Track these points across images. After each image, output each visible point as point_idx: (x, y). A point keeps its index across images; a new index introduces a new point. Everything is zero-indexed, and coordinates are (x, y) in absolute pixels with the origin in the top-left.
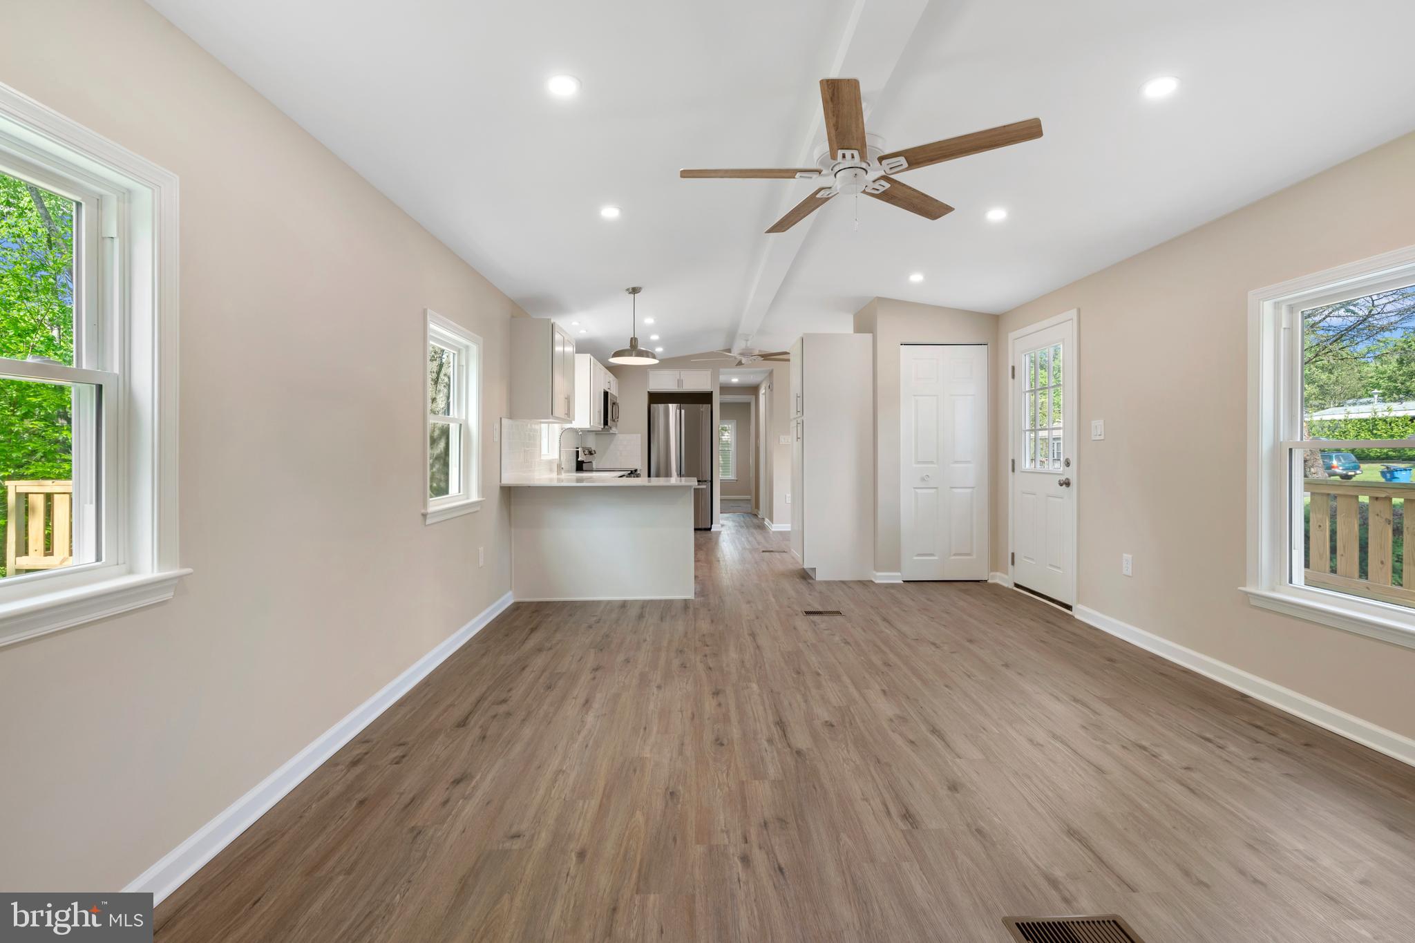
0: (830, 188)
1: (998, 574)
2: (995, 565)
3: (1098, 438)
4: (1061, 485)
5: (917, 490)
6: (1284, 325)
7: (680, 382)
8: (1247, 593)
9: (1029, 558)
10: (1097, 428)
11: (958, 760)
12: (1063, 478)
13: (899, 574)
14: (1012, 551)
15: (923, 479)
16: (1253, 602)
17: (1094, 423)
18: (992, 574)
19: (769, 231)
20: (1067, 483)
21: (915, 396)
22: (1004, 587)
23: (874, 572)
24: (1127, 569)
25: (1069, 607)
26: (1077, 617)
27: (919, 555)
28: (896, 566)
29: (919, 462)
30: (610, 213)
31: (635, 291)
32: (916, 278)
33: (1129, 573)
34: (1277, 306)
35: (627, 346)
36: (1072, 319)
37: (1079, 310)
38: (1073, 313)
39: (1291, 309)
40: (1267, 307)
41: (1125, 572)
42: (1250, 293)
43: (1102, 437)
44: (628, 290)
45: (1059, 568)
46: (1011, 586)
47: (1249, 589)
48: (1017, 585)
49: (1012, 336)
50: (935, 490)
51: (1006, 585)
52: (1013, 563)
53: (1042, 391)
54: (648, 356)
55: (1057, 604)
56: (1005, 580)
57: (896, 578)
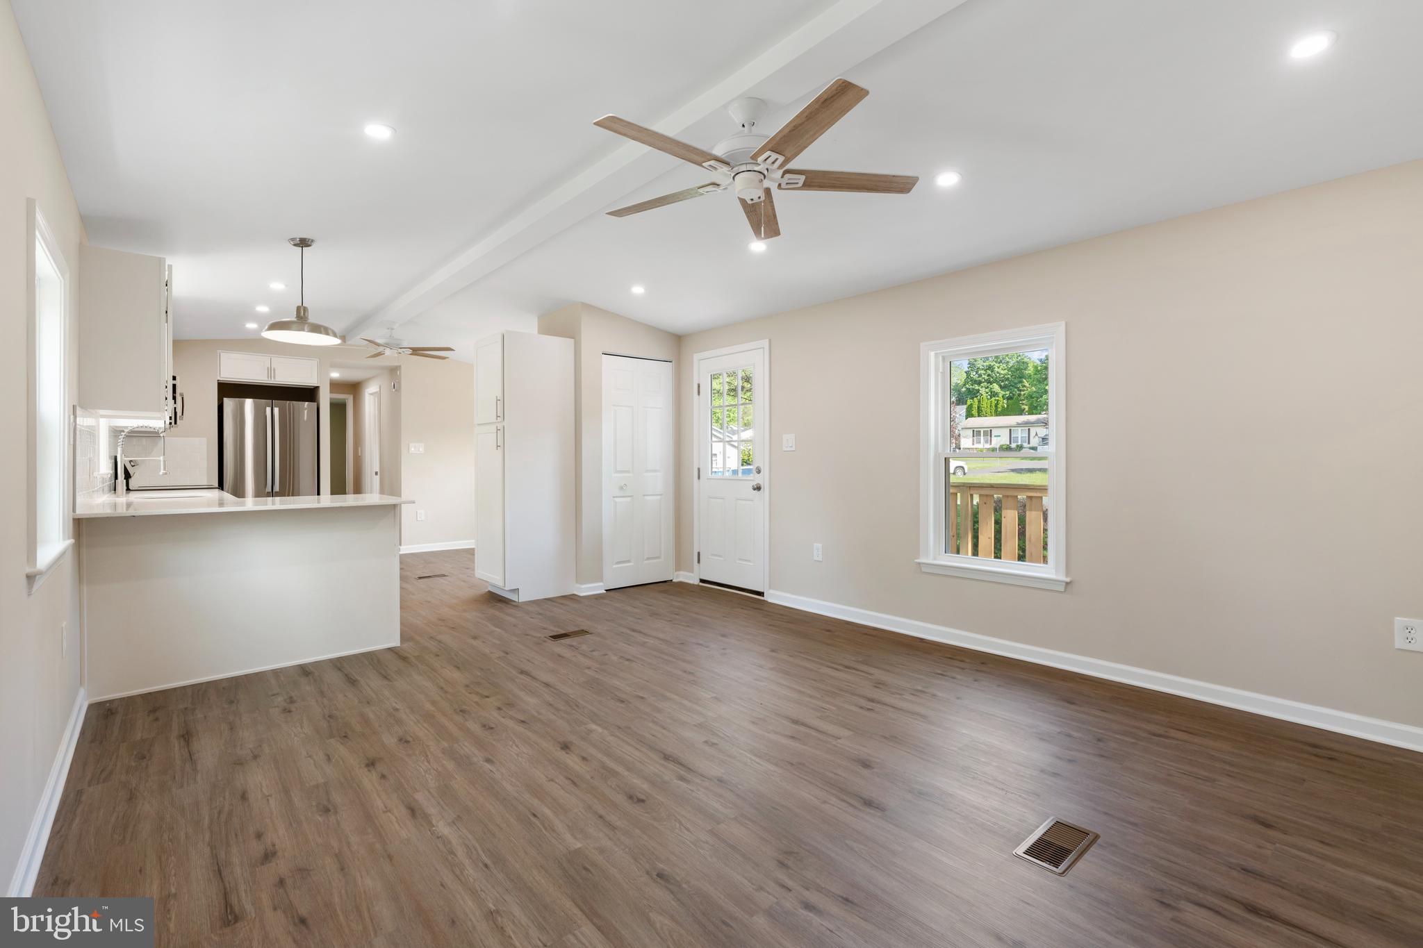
0: (718, 185)
1: (681, 572)
2: (679, 567)
3: (788, 449)
4: (754, 489)
5: (615, 499)
6: (941, 371)
7: (271, 371)
8: (919, 563)
9: (716, 555)
10: (788, 441)
11: (839, 741)
12: (755, 483)
13: (601, 584)
14: (698, 551)
15: (621, 488)
16: (924, 569)
17: (785, 437)
18: (676, 573)
19: (608, 214)
20: (758, 488)
21: (614, 406)
22: (690, 584)
23: (578, 585)
24: (818, 556)
25: (761, 594)
26: (770, 601)
27: (618, 563)
28: (599, 578)
29: (617, 472)
30: (378, 132)
31: (303, 243)
32: (638, 290)
33: (820, 559)
34: (936, 355)
35: (292, 317)
36: (763, 348)
37: (770, 341)
38: (765, 343)
39: (944, 358)
40: (932, 354)
41: (816, 558)
42: (922, 344)
43: (793, 449)
44: (293, 239)
45: (749, 561)
46: (696, 582)
47: (921, 560)
48: (702, 581)
49: (696, 357)
50: (630, 498)
51: (691, 582)
52: (699, 561)
53: (728, 408)
54: (327, 334)
55: (747, 592)
56: (692, 578)
57: (597, 588)
